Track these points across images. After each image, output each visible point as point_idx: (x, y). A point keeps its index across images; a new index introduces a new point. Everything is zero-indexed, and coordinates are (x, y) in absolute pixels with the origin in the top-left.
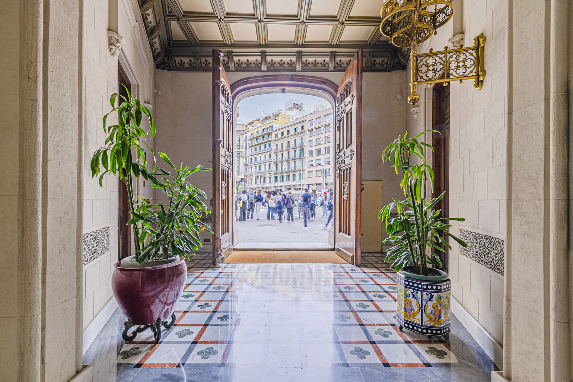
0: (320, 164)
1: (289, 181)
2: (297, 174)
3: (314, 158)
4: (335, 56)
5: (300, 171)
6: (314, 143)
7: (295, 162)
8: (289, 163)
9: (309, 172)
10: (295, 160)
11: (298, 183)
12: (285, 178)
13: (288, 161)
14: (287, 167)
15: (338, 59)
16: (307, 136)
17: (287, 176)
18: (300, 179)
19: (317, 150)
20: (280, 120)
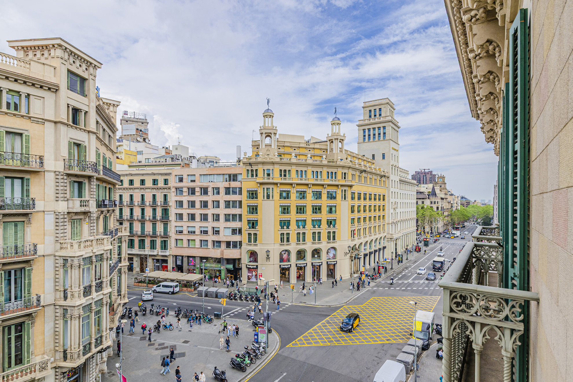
0: (193, 233)
1: (144, 247)
2: (158, 240)
3: (184, 224)
6: (185, 205)
7: (154, 225)
8: (143, 225)
9: (176, 240)
10: (153, 221)
11: (159, 253)
13: (142, 221)
14: (140, 229)
16: (173, 194)
17: (140, 240)
19: (188, 214)
20: (123, 158)
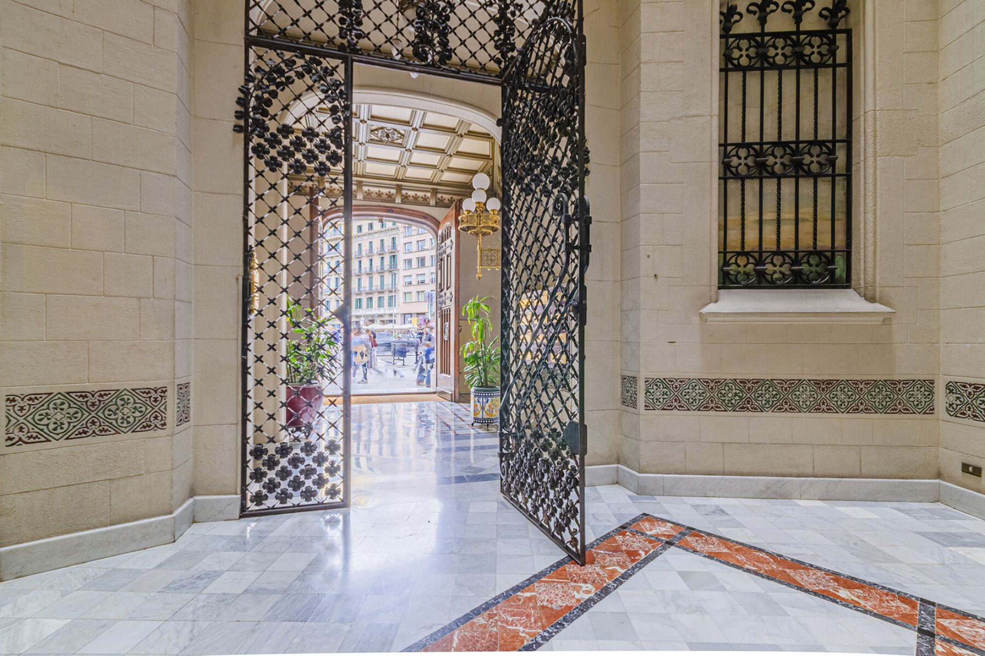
0: (423, 282)
1: (371, 307)
2: (386, 296)
3: (414, 272)
4: (437, 193)
5: (391, 291)
6: (414, 247)
7: (382, 277)
8: (371, 278)
9: (405, 293)
10: (381, 272)
11: (388, 312)
12: (364, 303)
13: (370, 274)
14: (368, 285)
15: (439, 196)
16: (402, 235)
17: (368, 299)
18: (390, 305)
19: (418, 258)
